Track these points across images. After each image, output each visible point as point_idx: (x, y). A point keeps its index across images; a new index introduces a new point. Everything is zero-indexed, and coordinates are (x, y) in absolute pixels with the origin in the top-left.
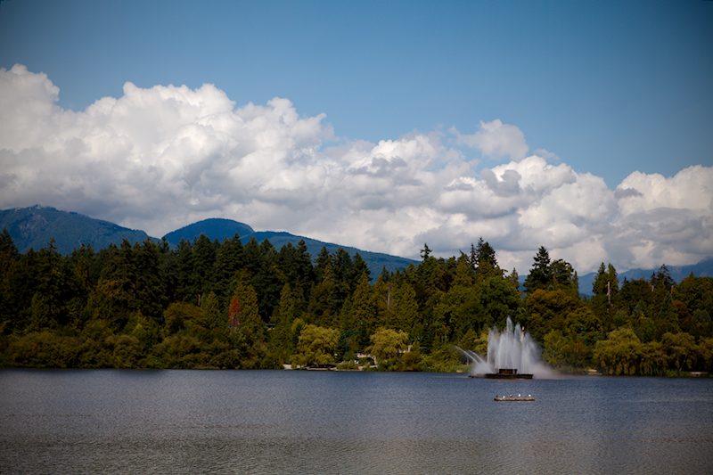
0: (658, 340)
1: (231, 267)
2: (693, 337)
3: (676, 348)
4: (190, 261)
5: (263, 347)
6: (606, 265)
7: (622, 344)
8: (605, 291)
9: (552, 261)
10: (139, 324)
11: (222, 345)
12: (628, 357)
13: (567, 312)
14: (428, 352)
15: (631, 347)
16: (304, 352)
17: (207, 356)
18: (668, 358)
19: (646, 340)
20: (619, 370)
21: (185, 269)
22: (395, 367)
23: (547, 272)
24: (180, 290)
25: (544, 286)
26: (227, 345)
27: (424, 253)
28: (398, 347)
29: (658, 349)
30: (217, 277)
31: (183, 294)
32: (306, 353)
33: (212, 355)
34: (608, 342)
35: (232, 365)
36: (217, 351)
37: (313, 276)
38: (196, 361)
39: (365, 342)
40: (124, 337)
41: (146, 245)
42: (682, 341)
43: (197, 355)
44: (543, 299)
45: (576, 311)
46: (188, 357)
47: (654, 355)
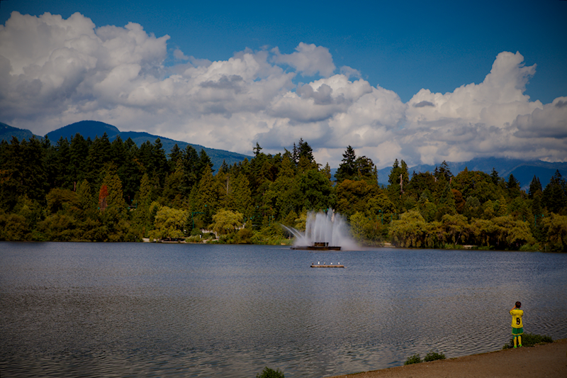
0: (439, 220)
1: (101, 159)
2: (467, 218)
3: (453, 226)
4: (67, 155)
5: (127, 225)
6: (400, 161)
7: (411, 223)
8: (398, 181)
9: (357, 158)
10: (26, 205)
11: (93, 223)
12: (416, 234)
13: (368, 197)
14: (258, 229)
15: (418, 226)
16: (159, 229)
17: (81, 231)
18: (447, 234)
19: (430, 220)
20: (408, 244)
21: (63, 161)
22: (232, 240)
23: (353, 166)
24: (59, 178)
25: (351, 177)
26: (98, 222)
27: (256, 150)
28: (234, 224)
29: (439, 228)
30: (89, 168)
31: (62, 181)
32: (161, 229)
33: (84, 230)
34: (400, 221)
35: (101, 239)
36: (89, 227)
37: (167, 168)
38: (72, 235)
39: (208, 221)
40: (13, 215)
41: (31, 142)
42: (458, 221)
43: (73, 231)
44: (349, 187)
45: (375, 197)
46: (66, 232)
47: (435, 231)
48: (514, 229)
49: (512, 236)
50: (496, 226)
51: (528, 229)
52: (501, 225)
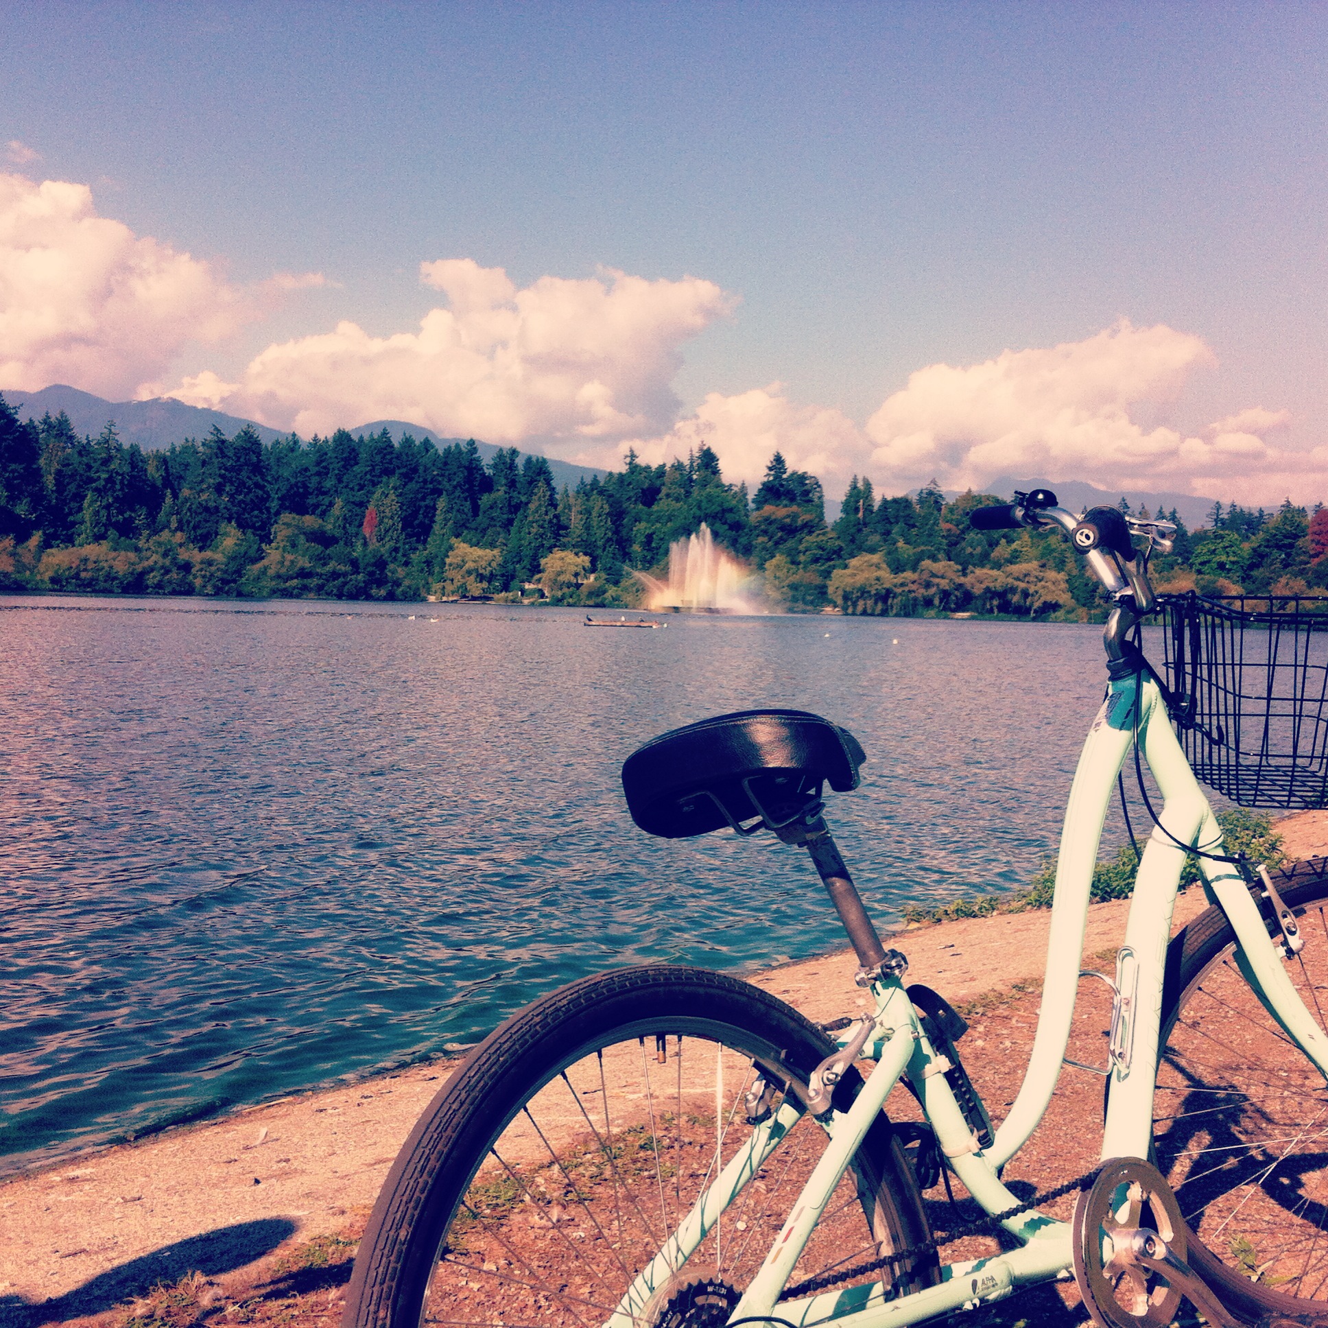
0: (914, 569)
1: (377, 472)
2: (960, 568)
3: (936, 580)
4: (324, 464)
5: (401, 572)
6: (860, 478)
7: (866, 575)
8: (857, 510)
9: (789, 472)
10: (230, 539)
11: (342, 568)
12: (873, 592)
13: (803, 535)
14: (616, 583)
15: (878, 579)
16: (452, 580)
17: (320, 582)
18: (926, 594)
19: (897, 568)
20: (860, 608)
21: (318, 474)
22: (570, 600)
23: (782, 485)
25: (778, 502)
26: (348, 568)
27: (628, 460)
28: (576, 575)
29: (913, 582)
30: (359, 484)
32: (455, 581)
33: (328, 581)
34: (847, 571)
35: (360, 594)
36: (335, 575)
37: (487, 485)
38: (305, 588)
39: (535, 569)
40: (208, 554)
42: (944, 571)
43: (306, 581)
44: (773, 517)
45: (815, 534)
46: (295, 582)
47: (906, 589)
48: (1040, 584)
49: (1036, 598)
50: (1010, 580)
51: (1064, 586)
52: (1018, 579)
